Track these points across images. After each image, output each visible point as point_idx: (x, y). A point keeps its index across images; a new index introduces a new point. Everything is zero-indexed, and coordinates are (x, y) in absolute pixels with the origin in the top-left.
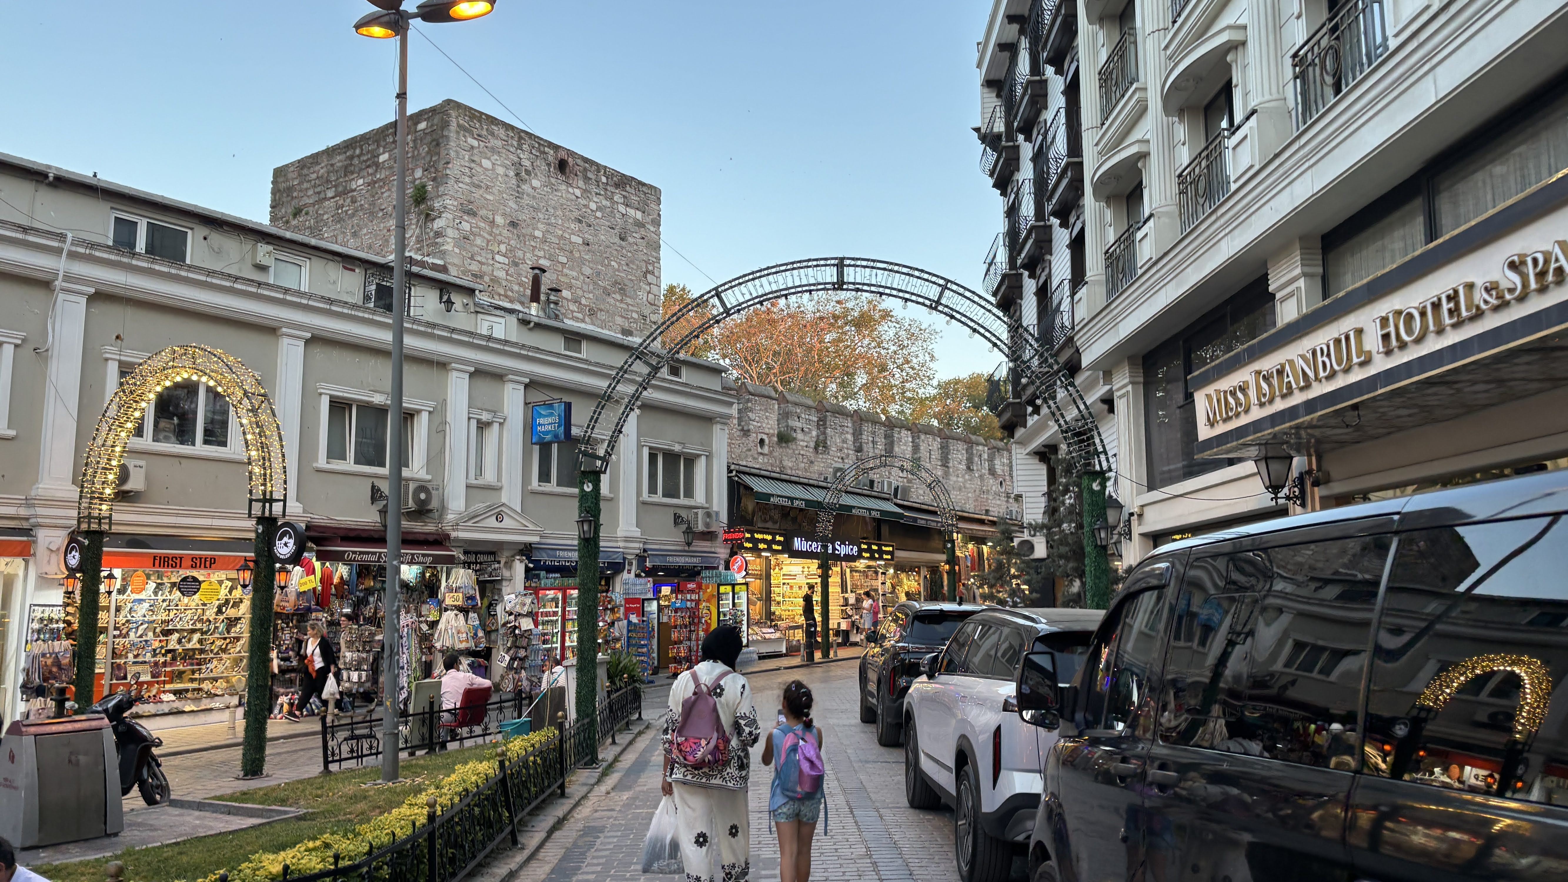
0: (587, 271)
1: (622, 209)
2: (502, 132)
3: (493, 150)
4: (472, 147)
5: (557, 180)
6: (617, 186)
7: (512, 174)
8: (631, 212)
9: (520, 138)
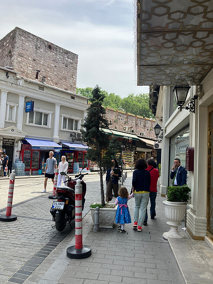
0: (55, 73)
1: (67, 59)
2: (32, 37)
3: (29, 41)
4: (23, 40)
5: (48, 50)
6: (65, 53)
7: (34, 47)
8: (69, 60)
9: (37, 39)
